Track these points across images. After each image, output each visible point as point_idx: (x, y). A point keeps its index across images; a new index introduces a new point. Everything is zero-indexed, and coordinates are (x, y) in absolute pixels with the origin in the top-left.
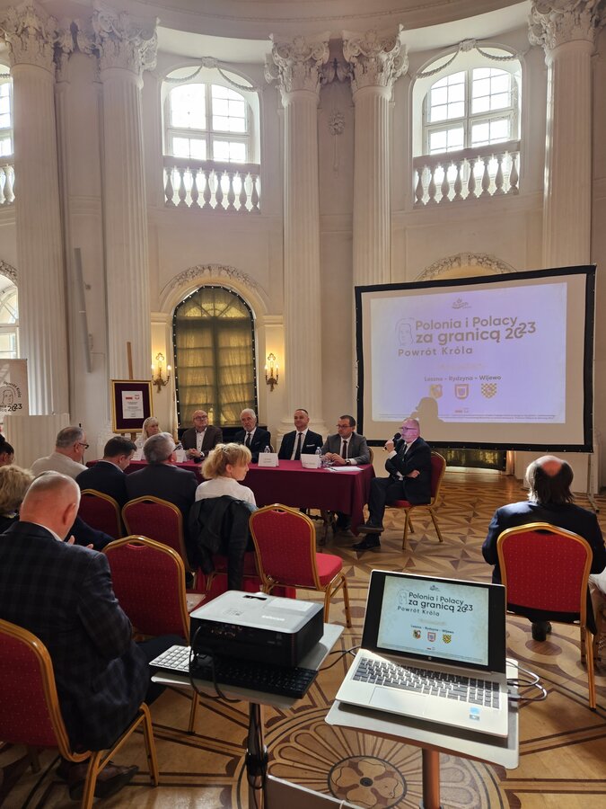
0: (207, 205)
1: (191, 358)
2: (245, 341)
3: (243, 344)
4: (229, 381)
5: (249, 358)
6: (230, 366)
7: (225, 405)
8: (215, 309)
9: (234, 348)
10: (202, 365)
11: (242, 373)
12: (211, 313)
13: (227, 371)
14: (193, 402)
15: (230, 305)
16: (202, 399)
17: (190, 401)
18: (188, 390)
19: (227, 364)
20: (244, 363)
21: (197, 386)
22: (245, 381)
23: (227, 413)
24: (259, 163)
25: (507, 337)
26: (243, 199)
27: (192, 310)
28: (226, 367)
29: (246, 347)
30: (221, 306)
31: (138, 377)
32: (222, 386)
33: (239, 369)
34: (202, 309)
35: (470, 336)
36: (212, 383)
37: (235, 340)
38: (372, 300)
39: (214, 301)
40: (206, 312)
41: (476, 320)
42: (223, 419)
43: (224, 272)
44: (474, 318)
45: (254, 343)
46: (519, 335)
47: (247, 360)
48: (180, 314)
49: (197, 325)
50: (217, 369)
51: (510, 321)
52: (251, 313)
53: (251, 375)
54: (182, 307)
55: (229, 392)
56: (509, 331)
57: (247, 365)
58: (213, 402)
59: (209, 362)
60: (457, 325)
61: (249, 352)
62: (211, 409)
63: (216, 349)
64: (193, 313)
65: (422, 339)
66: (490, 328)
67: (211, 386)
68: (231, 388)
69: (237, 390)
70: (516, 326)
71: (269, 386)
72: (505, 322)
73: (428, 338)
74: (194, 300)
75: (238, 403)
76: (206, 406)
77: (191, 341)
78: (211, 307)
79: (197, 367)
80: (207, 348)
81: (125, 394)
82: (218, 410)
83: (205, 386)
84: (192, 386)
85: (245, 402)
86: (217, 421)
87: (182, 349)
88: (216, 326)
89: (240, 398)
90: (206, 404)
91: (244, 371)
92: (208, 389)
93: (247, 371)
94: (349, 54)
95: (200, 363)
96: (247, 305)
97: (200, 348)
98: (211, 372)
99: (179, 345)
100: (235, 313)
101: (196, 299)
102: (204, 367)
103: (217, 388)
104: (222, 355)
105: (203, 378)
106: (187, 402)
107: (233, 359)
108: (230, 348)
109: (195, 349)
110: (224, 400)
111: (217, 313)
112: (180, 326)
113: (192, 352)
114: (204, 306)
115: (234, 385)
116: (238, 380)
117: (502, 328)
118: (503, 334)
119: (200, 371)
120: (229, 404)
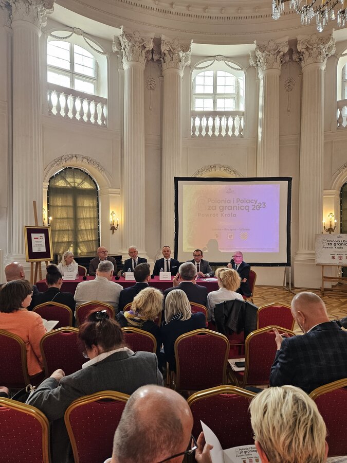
0: (74, 117)
1: (59, 212)
2: (93, 203)
3: (92, 205)
4: (83, 228)
5: (95, 213)
6: (84, 218)
7: (80, 242)
8: (74, 182)
9: (86, 207)
10: (66, 217)
11: (91, 223)
12: (72, 184)
13: (82, 221)
14: (60, 241)
15: (84, 180)
16: (66, 239)
17: (58, 240)
18: (57, 233)
19: (82, 217)
20: (92, 216)
21: (62, 230)
22: (93, 228)
23: (82, 248)
24: (107, 98)
25: (253, 209)
26: (96, 117)
27: (60, 182)
28: (81, 218)
29: (93, 207)
30: (79, 181)
32: (79, 231)
33: (89, 220)
34: (66, 181)
35: (235, 208)
36: (73, 228)
37: (87, 202)
38: (184, 185)
39: (74, 178)
40: (69, 183)
41: (238, 200)
42: (79, 251)
43: (85, 160)
44: (237, 199)
45: (98, 204)
46: (258, 208)
47: (94, 215)
48: (52, 183)
49: (63, 191)
50: (76, 220)
51: (254, 201)
52: (96, 186)
53: (96, 224)
54: (53, 179)
55: (83, 234)
56: (253, 207)
57: (94, 218)
58: (73, 241)
59: (71, 215)
60: (229, 202)
61: (96, 210)
62: (72, 245)
63: (75, 207)
64: (61, 183)
65: (211, 208)
67: (72, 230)
68: (84, 232)
69: (88, 233)
70: (257, 204)
71: (112, 231)
72: (252, 201)
73: (214, 208)
74: (61, 175)
75: (89, 241)
76: (69, 243)
77: (59, 201)
78: (72, 181)
79: (63, 218)
80: (70, 206)
82: (76, 245)
83: (68, 230)
84: (59, 230)
85: (92, 241)
86: (76, 253)
87: (54, 206)
88: (76, 192)
89: (90, 238)
90: (69, 242)
91: (93, 222)
92: (70, 232)
93: (94, 221)
94: (164, 48)
95: (65, 215)
96: (94, 181)
97: (65, 206)
98: (72, 222)
99: (51, 203)
100: (87, 186)
101: (63, 174)
102: (67, 218)
103: (76, 232)
104: (79, 210)
105: (67, 226)
106: (56, 240)
107: (85, 214)
108: (83, 207)
109: (62, 206)
110: (80, 239)
111: (76, 185)
112: (52, 191)
113: (60, 208)
114: (68, 180)
115: (86, 230)
116: (89, 227)
117: (250, 205)
118: (251, 208)
119: (65, 220)
120: (83, 241)
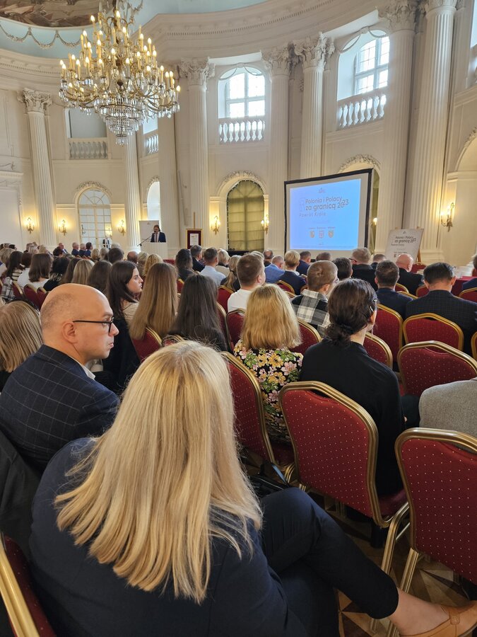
1: (235, 217)
2: (260, 208)
3: (258, 210)
4: (251, 229)
6: (252, 222)
8: (246, 192)
9: (254, 212)
12: (244, 194)
13: (250, 224)
14: (235, 239)
15: (254, 189)
16: (239, 238)
19: (251, 220)
20: (259, 220)
21: (237, 232)
22: (259, 229)
24: (264, 115)
26: (257, 134)
27: (236, 193)
28: (250, 222)
29: (261, 212)
30: (249, 190)
31: (197, 228)
32: (248, 232)
33: (257, 223)
34: (240, 193)
35: (325, 206)
36: (244, 230)
37: (255, 208)
38: (291, 189)
39: (246, 189)
40: (242, 194)
43: (245, 174)
44: (326, 198)
46: (342, 206)
47: (261, 218)
48: (230, 196)
49: (238, 201)
50: (246, 223)
51: (339, 199)
52: (262, 193)
54: (231, 192)
56: (339, 204)
58: (244, 240)
59: (243, 219)
60: (320, 201)
62: (244, 244)
63: (246, 212)
64: (236, 195)
65: (308, 208)
66: (332, 203)
68: (252, 233)
69: (256, 234)
70: (342, 201)
72: (337, 199)
73: (310, 208)
75: (256, 240)
76: (241, 241)
78: (244, 191)
79: (238, 222)
80: (242, 212)
81: (191, 235)
82: (246, 244)
83: (241, 231)
84: (234, 232)
85: (259, 240)
87: (231, 213)
88: (246, 200)
89: (257, 237)
92: (242, 233)
94: (298, 51)
95: (238, 220)
96: (261, 188)
97: (239, 212)
98: (244, 224)
99: (230, 211)
100: (255, 194)
101: (238, 187)
102: (241, 222)
103: (246, 232)
104: (249, 215)
106: (232, 239)
107: (254, 218)
108: (252, 212)
109: (237, 213)
110: (249, 239)
112: (230, 202)
113: (235, 214)
114: (241, 191)
115: (253, 231)
116: (256, 228)
117: (336, 202)
118: (337, 206)
120: (251, 240)
